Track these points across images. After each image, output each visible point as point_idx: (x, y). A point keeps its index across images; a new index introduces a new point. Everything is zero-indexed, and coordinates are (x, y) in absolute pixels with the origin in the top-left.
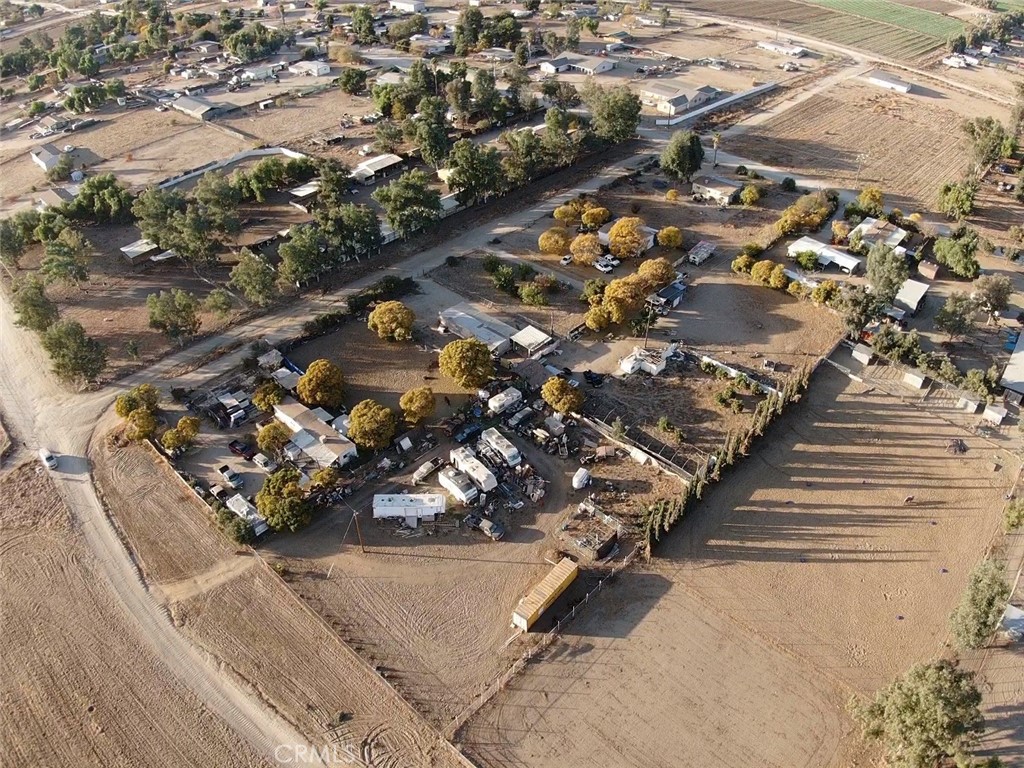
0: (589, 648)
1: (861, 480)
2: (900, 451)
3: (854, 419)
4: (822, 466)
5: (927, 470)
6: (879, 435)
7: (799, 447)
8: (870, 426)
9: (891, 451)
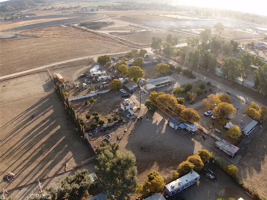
0: (46, 82)
1: (31, 134)
2: (28, 154)
3: (56, 150)
4: (46, 128)
5: (12, 156)
6: (41, 153)
7: (59, 127)
8: (48, 153)
9: (31, 151)
